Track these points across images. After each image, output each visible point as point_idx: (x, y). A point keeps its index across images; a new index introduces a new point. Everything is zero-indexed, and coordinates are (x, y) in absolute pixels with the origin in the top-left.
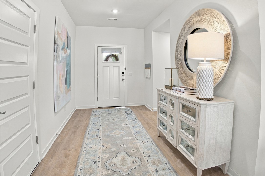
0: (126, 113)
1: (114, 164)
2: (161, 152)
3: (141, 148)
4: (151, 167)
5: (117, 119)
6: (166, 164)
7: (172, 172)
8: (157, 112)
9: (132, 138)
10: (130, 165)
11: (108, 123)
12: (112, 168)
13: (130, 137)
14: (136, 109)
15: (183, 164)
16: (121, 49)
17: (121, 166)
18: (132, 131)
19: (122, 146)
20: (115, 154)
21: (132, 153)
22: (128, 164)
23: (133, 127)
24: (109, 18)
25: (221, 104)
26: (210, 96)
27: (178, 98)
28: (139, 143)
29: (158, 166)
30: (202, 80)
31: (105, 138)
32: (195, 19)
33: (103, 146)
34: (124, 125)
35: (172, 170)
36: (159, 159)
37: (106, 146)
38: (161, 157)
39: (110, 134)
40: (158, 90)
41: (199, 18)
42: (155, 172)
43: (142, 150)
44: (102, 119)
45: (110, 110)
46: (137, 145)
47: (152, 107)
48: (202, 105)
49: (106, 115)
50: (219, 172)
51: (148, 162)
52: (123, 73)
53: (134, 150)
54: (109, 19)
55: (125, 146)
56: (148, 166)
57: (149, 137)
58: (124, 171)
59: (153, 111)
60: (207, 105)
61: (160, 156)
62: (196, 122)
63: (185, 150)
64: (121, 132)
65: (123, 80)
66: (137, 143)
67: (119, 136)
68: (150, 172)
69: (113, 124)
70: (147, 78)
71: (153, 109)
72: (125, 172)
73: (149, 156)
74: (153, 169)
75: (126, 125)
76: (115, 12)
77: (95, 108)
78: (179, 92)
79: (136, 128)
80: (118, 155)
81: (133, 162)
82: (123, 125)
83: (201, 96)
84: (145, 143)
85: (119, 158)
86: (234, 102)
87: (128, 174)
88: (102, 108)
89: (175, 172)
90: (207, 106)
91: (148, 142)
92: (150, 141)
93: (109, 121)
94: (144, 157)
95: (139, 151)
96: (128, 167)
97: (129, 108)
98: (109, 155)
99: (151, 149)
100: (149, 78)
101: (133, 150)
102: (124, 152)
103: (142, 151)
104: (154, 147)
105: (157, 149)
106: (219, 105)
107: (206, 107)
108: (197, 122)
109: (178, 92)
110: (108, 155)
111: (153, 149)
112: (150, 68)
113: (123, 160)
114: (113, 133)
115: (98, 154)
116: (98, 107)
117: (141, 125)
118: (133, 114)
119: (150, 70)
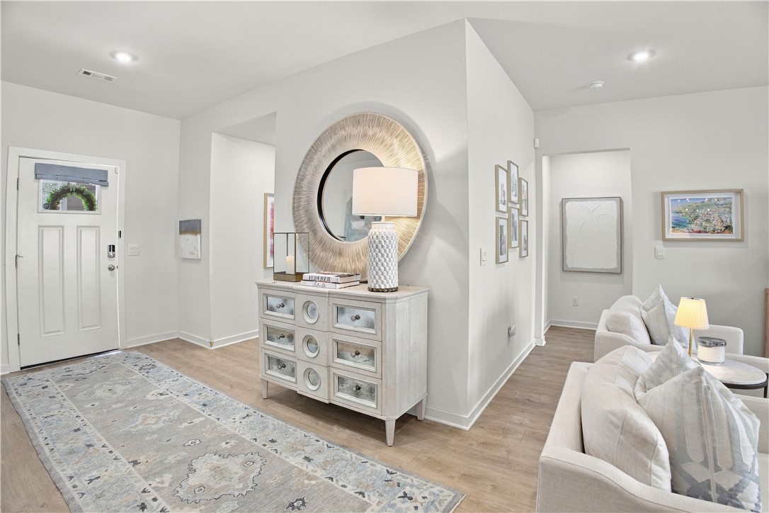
0: (137, 368)
1: (202, 487)
2: (292, 425)
3: (241, 432)
4: (291, 458)
5: (119, 389)
6: (317, 441)
7: (338, 450)
8: (258, 338)
9: (202, 419)
10: (241, 473)
11: (97, 404)
12: (203, 497)
13: (196, 420)
14: (158, 350)
15: (348, 431)
16: (107, 171)
17: (223, 483)
18: (190, 405)
19: (189, 443)
20: (185, 467)
21: (226, 449)
22: (237, 473)
23: (186, 395)
24: (88, 71)
25: (414, 295)
26: (390, 283)
27: (327, 295)
28: (228, 425)
29: (303, 450)
30: (382, 254)
31: (122, 444)
32: (351, 130)
33: (135, 463)
34: (154, 398)
35: (336, 447)
36: (297, 438)
37: (142, 459)
38: (300, 433)
39: (132, 429)
40: (260, 286)
41: (360, 129)
42: (306, 463)
43: (249, 435)
44: (67, 398)
45: (76, 368)
46: (227, 430)
47: (211, 339)
48: (390, 299)
49: (71, 385)
50: (413, 420)
51: (278, 452)
52: (112, 248)
53: (228, 441)
54: (85, 73)
55: (198, 442)
56: (283, 458)
57: (241, 405)
58: (238, 490)
59: (212, 348)
60: (396, 299)
61: (296, 433)
62: (376, 335)
63: (353, 399)
64: (160, 415)
65: (111, 269)
66: (224, 426)
67: (161, 425)
68: (295, 467)
69: (116, 403)
70: (185, 260)
71: (211, 344)
72: (243, 489)
73: (273, 441)
74: (300, 459)
75: (161, 394)
76: (124, 58)
77: (8, 372)
78: (325, 283)
79: (197, 396)
80: (195, 466)
81: (245, 465)
82: (149, 397)
83: (380, 286)
84: (243, 421)
85: (204, 471)
86: (428, 291)
87: (251, 490)
88: (40, 369)
89: (343, 446)
90: (398, 301)
91: (248, 415)
92: (252, 412)
93: (96, 400)
94: (263, 447)
95: (242, 441)
96: (240, 479)
97: (136, 353)
98: (171, 476)
99: (266, 427)
100: (198, 260)
101: (227, 443)
102: (207, 455)
103: (248, 437)
104: (270, 420)
105: (281, 423)
106: (412, 297)
107: (395, 303)
108: (379, 335)
109: (321, 284)
110: (168, 477)
111: (271, 427)
112: (200, 233)
113: (217, 470)
114: (138, 423)
115: (137, 485)
116: (22, 368)
117: (205, 386)
118: (159, 364)
119: (199, 236)
